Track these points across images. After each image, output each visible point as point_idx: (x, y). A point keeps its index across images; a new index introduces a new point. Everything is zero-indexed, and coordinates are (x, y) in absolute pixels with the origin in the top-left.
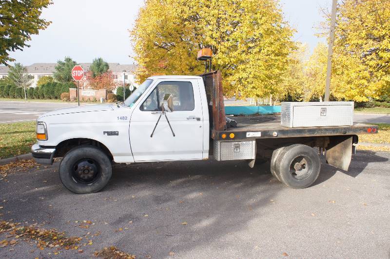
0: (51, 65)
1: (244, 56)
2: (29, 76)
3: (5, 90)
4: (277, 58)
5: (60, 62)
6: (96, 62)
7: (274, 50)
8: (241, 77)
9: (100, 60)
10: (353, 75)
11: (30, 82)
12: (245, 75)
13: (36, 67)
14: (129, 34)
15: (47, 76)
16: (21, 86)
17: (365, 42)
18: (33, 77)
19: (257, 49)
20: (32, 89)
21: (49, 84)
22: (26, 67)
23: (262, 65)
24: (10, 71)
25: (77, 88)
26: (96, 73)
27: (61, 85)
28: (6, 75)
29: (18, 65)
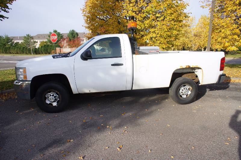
0: (46, 35)
1: (154, 23)
2: (35, 41)
3: (21, 49)
4: (175, 23)
5: (50, 33)
6: (71, 32)
7: (173, 18)
8: (152, 37)
9: (73, 31)
10: (228, 33)
11: (35, 45)
12: (154, 35)
13: (39, 36)
15: (45, 41)
16: (29, 47)
17: (239, 8)
18: (37, 42)
19: (162, 18)
20: (36, 48)
21: (45, 45)
22: (33, 36)
23: (166, 28)
24: (24, 39)
25: (60, 47)
26: (71, 39)
27: (52, 46)
28: (22, 41)
29: (28, 35)
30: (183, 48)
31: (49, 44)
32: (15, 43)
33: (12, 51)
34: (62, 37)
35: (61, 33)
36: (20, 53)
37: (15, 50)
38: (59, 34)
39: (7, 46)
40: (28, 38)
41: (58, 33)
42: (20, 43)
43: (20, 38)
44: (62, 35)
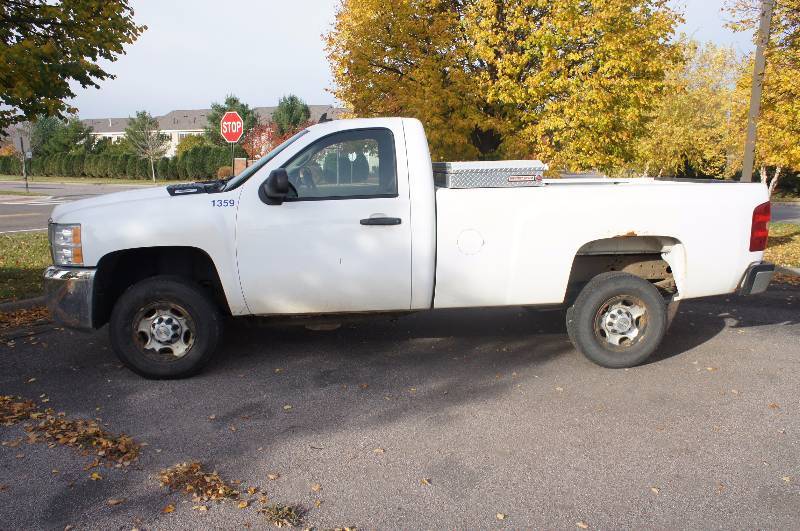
0: (201, 113)
2: (162, 135)
3: (119, 163)
4: (634, 83)
5: (216, 107)
6: (285, 105)
9: (292, 99)
11: (162, 148)
13: (178, 118)
14: (324, 44)
15: (195, 134)
16: (146, 156)
18: (170, 138)
19: (586, 67)
20: (167, 160)
21: (196, 150)
22: (156, 118)
24: (128, 127)
25: (248, 157)
26: (285, 126)
27: (218, 151)
28: (122, 135)
29: (143, 116)
30: (686, 162)
31: (208, 143)
32: (100, 142)
33: (88, 167)
34: (255, 120)
35: (250, 108)
36: (115, 176)
37: (100, 164)
38: (244, 111)
39: (73, 152)
40: (142, 124)
41: (243, 105)
42: (114, 139)
43: (116, 124)
44: (255, 112)
